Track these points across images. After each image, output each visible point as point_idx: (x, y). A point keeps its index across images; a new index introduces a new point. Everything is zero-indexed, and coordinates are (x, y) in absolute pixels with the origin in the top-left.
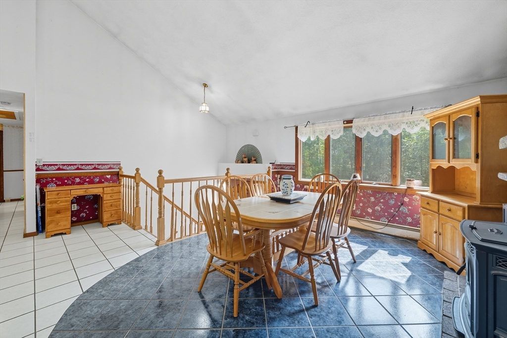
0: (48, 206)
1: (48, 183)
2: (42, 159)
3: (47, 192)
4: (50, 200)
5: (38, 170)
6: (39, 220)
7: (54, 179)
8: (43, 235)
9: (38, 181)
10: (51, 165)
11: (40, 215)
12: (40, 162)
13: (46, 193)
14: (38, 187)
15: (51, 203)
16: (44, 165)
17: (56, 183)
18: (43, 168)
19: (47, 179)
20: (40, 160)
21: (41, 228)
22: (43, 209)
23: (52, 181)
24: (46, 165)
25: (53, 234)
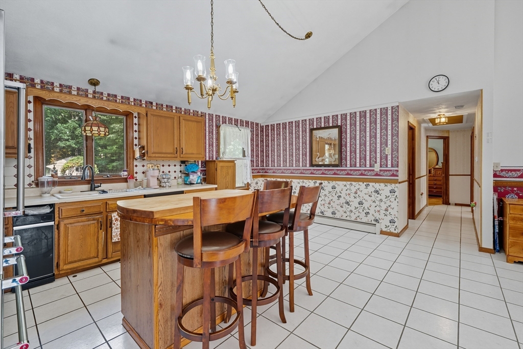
0: (509, 223)
1: (507, 193)
2: (499, 164)
3: (510, 204)
4: (513, 215)
5: (495, 176)
6: (497, 236)
7: (515, 189)
8: (501, 256)
9: (495, 189)
10: (511, 171)
11: (497, 230)
12: (497, 167)
13: (508, 205)
14: (496, 197)
15: (514, 219)
16: (502, 171)
17: (517, 194)
18: (502, 174)
19: (505, 187)
20: (496, 165)
21: (498, 246)
22: (502, 225)
23: (513, 191)
24: (505, 170)
25: (517, 260)
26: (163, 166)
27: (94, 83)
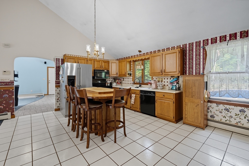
26: (164, 79)
27: (140, 51)
